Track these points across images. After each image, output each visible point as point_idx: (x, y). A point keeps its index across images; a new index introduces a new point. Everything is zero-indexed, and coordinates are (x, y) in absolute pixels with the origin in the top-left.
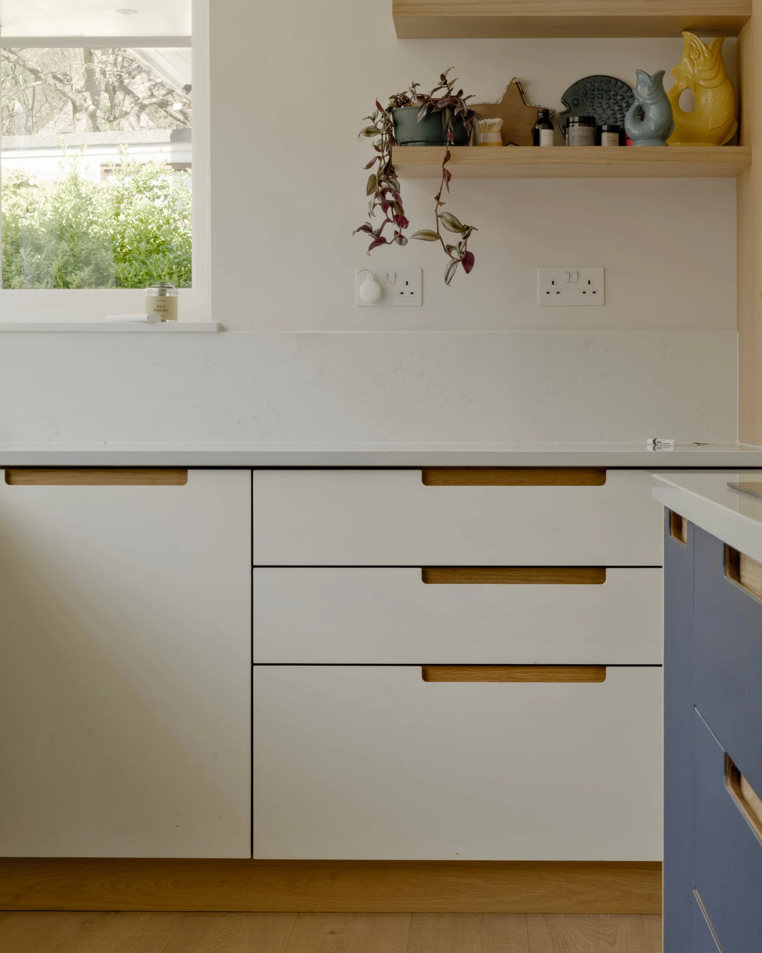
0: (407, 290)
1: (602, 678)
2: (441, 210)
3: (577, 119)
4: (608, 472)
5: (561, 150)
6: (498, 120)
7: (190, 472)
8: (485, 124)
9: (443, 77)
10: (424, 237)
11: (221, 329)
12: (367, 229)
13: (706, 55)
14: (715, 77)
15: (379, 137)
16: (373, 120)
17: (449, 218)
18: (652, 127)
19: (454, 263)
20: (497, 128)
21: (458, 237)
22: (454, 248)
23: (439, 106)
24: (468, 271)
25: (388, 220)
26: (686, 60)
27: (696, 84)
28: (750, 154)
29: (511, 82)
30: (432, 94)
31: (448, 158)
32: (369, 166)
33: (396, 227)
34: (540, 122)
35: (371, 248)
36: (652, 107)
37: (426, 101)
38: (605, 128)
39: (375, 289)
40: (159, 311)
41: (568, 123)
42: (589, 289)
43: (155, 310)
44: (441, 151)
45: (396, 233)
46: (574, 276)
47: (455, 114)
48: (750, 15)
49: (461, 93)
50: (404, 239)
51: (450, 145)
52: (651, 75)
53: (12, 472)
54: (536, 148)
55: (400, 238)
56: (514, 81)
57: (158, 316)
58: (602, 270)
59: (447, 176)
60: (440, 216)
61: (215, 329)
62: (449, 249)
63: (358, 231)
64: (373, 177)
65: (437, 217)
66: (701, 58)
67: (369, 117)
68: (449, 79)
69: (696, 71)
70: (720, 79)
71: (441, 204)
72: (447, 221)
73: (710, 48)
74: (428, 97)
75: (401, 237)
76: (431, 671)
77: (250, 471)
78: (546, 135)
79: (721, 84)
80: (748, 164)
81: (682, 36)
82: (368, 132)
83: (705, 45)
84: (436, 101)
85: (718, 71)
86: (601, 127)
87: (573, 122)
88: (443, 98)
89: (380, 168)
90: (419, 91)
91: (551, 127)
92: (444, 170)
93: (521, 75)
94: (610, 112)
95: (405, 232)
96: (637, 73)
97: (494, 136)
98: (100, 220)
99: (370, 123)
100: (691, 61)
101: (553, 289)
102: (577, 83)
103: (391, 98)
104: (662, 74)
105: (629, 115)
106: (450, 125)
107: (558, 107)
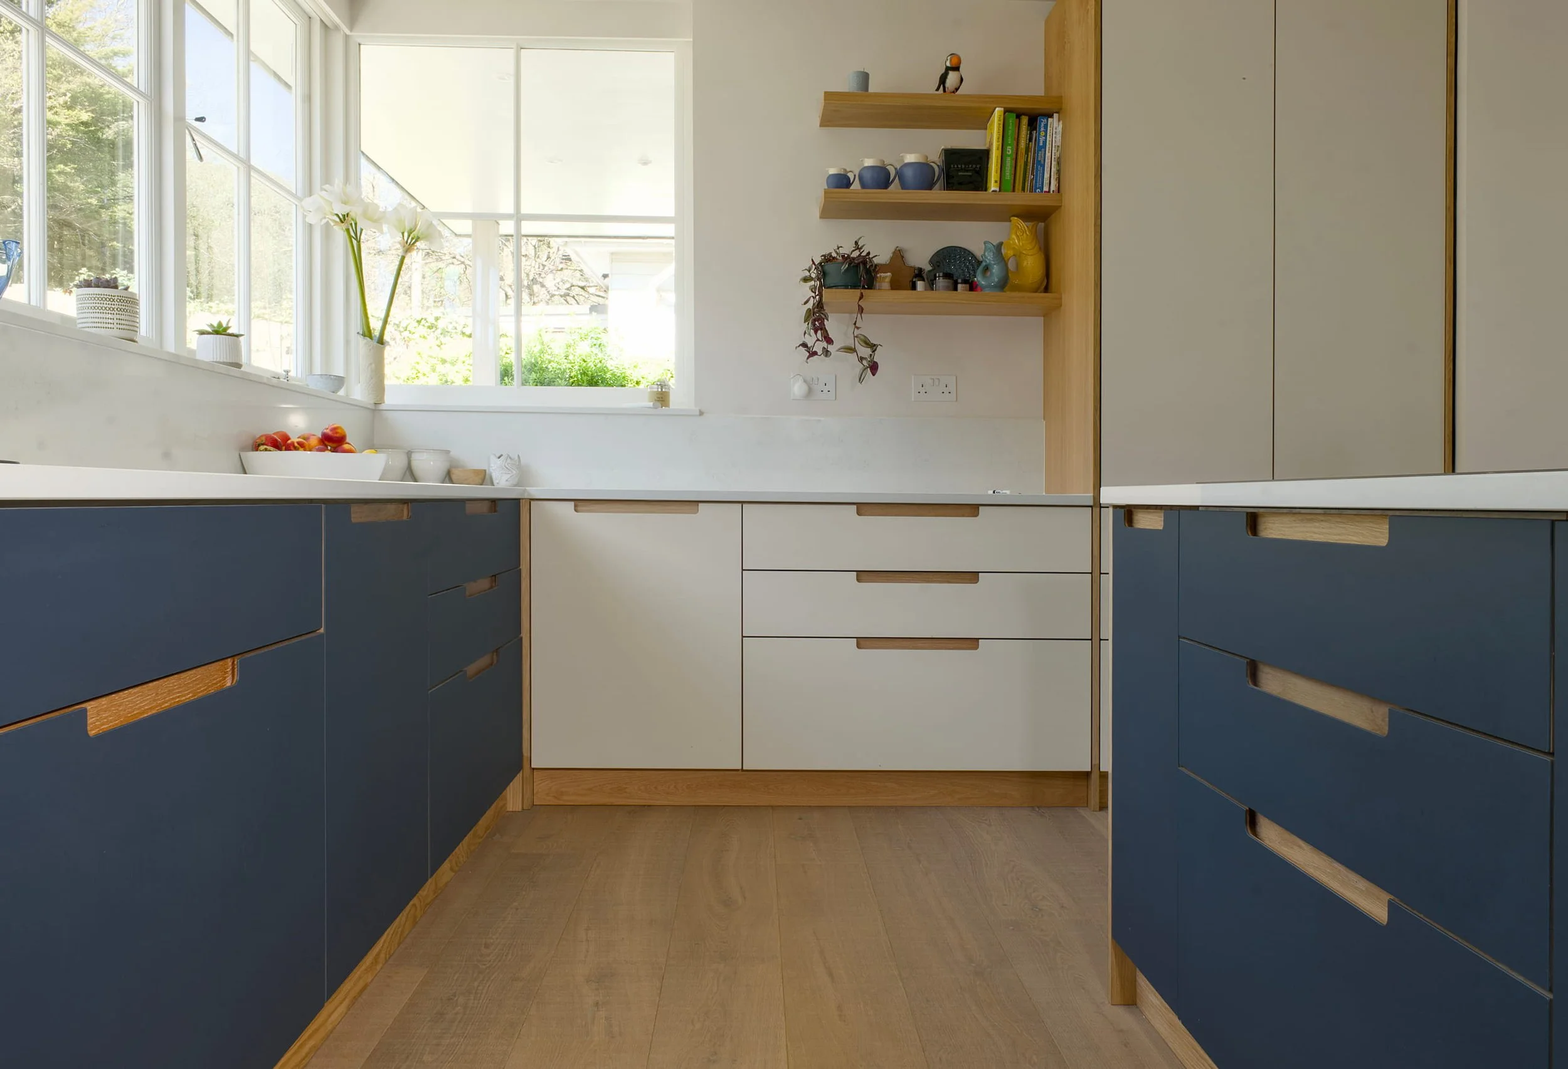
0: (825, 389)
1: (976, 648)
2: (857, 332)
3: (941, 274)
4: (981, 508)
5: (930, 293)
6: (889, 274)
7: (700, 504)
8: (881, 276)
9: (856, 243)
10: (846, 350)
11: (701, 413)
12: (804, 345)
13: (1028, 233)
14: (1033, 248)
15: (812, 283)
16: (809, 271)
17: (862, 337)
18: (996, 280)
19: (865, 369)
20: (888, 280)
21: (869, 351)
22: (865, 359)
23: (856, 262)
24: (874, 375)
25: (818, 340)
26: (1014, 236)
27: (1021, 253)
28: (1061, 298)
29: (896, 250)
30: (851, 254)
31: (861, 297)
32: (806, 303)
33: (825, 344)
34: (916, 276)
35: (808, 358)
36: (995, 266)
37: (846, 258)
38: (960, 281)
39: (805, 388)
40: (658, 401)
41: (935, 277)
42: (946, 390)
43: (655, 400)
44: (857, 292)
45: (824, 348)
46: (936, 381)
47: (868, 267)
48: (1060, 205)
49: (869, 254)
50: (829, 353)
51: (864, 288)
52: (994, 244)
53: (579, 503)
54: (914, 292)
55: (826, 353)
56: (898, 249)
57: (659, 404)
58: (955, 377)
59: (861, 310)
60: (856, 337)
61: (698, 413)
62: (861, 359)
63: (799, 346)
64: (809, 310)
65: (854, 337)
66: (1025, 235)
67: (806, 269)
68: (860, 244)
69: (1021, 244)
70: (1037, 248)
71: (858, 328)
72: (861, 340)
73: (1030, 228)
74: (848, 255)
75: (827, 351)
76: (862, 642)
77: (740, 505)
78: (920, 285)
79: (1035, 254)
80: (1059, 306)
81: (1010, 221)
82: (806, 280)
83: (1027, 226)
84: (854, 259)
85: (1035, 246)
86: (957, 280)
87: (939, 277)
88: (857, 257)
89: (814, 304)
90: (841, 251)
91: (923, 280)
92: (859, 305)
93: (903, 244)
94: (960, 271)
95: (830, 348)
96: (985, 243)
97: (886, 285)
98: (556, 360)
99: (807, 274)
100: (1017, 236)
101: (923, 391)
102: (938, 252)
103: (822, 256)
104: (1001, 244)
105: (979, 272)
106: (864, 273)
107: (927, 267)
